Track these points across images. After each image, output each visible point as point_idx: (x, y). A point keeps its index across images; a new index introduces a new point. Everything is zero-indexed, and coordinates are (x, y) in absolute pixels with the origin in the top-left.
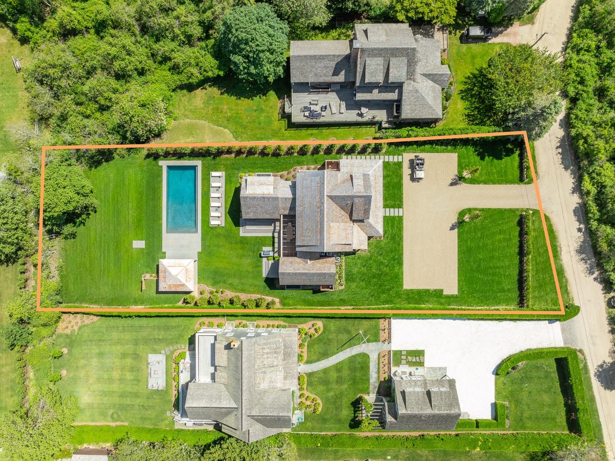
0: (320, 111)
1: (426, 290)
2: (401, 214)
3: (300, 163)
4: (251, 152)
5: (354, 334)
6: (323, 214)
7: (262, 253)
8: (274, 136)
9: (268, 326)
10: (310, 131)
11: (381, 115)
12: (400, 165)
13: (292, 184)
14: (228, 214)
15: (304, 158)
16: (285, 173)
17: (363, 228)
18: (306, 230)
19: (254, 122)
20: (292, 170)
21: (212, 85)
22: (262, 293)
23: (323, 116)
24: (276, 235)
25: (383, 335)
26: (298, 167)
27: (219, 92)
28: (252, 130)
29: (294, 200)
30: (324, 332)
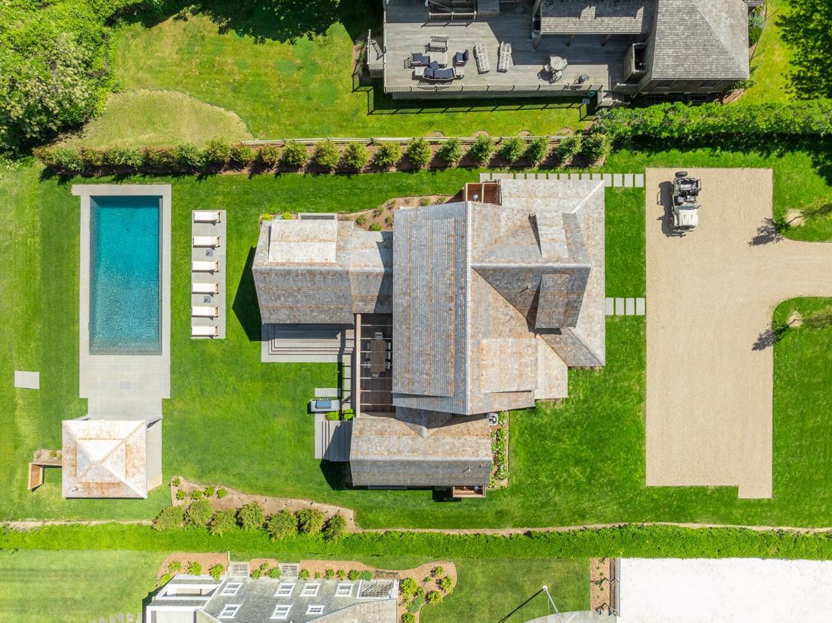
0: (450, 66)
1: (697, 487)
2: (640, 312)
3: (403, 191)
4: (288, 165)
5: (529, 591)
6: (464, 315)
7: (313, 403)
8: (342, 126)
9: (328, 574)
10: (426, 117)
11: (597, 77)
12: (637, 195)
13: (385, 240)
14: (232, 311)
15: (412, 179)
16: (369, 213)
17: (557, 347)
18: (418, 356)
19: (296, 93)
20: (384, 206)
21: (199, 11)
22: (314, 497)
23: (459, 78)
24: (347, 360)
25: (599, 595)
26: (400, 200)
27: (216, 27)
28: (291, 114)
29: (388, 278)
30: (459, 588)
